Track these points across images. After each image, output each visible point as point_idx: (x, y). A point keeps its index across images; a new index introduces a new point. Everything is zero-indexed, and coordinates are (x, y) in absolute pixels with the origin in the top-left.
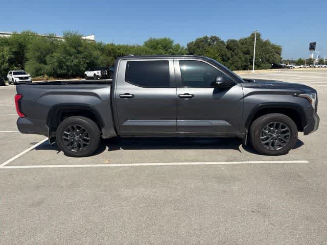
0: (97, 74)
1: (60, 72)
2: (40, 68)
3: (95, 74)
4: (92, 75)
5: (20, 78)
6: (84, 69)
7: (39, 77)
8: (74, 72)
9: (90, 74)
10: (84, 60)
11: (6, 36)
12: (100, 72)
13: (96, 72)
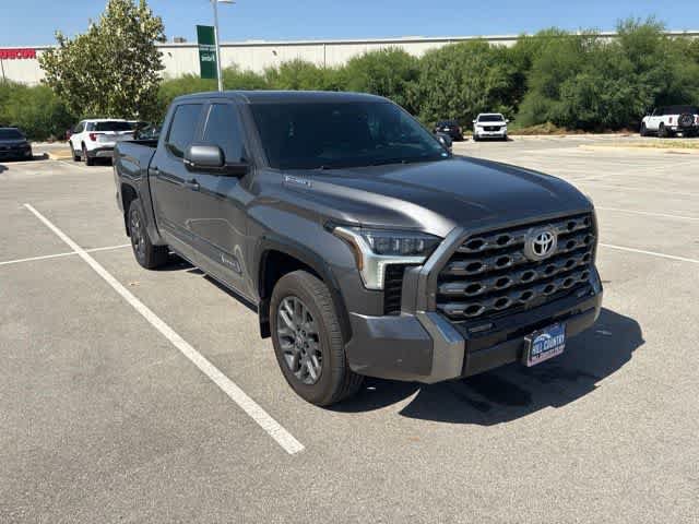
0: (667, 123)
1: (584, 116)
2: (544, 106)
3: (662, 123)
4: (656, 126)
5: (486, 128)
6: (642, 110)
7: (536, 127)
8: (617, 118)
9: (652, 122)
10: (648, 86)
11: (505, 43)
12: (676, 117)
13: (665, 119)
